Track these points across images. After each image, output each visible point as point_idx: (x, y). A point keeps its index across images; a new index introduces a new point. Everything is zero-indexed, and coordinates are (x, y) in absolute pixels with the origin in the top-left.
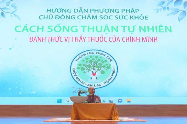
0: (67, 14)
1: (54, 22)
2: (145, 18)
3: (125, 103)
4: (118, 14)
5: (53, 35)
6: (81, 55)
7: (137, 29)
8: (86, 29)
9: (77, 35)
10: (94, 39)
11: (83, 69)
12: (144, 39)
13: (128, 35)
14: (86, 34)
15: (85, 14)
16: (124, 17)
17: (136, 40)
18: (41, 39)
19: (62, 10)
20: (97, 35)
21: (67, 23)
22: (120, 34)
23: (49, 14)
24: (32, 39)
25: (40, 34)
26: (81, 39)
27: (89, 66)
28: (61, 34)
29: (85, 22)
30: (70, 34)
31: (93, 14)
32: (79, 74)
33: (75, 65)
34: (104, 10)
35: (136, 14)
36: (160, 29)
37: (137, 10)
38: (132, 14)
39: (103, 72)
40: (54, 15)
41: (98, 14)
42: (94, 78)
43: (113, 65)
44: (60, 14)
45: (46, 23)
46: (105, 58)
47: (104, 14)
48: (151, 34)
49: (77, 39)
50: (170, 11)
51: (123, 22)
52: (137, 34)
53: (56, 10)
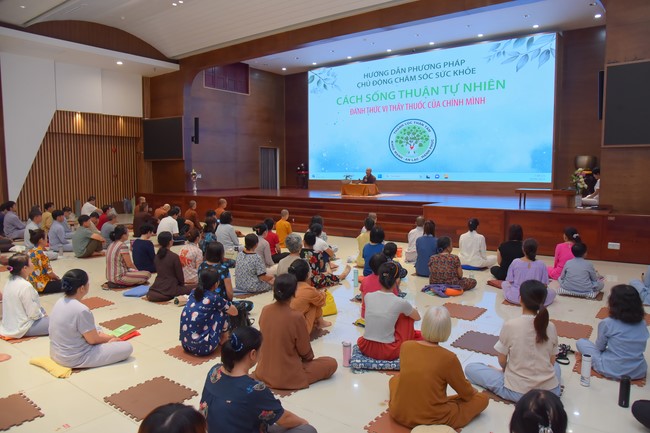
0: (385, 78)
1: (371, 90)
2: (472, 71)
3: (442, 179)
4: (439, 70)
5: (372, 104)
6: (399, 125)
7: (461, 87)
8: (404, 94)
9: (394, 102)
10: (411, 106)
11: (401, 142)
12: (470, 102)
13: (450, 97)
14: (404, 101)
15: (403, 75)
16: (446, 74)
17: (457, 103)
18: (361, 111)
19: (379, 73)
20: (415, 100)
21: (384, 89)
22: (441, 97)
23: (366, 80)
24: (353, 112)
25: (360, 105)
26: (399, 107)
27: (407, 139)
28: (379, 103)
29: (403, 86)
30: (388, 102)
31: (412, 74)
32: (397, 148)
33: (393, 138)
34: (424, 67)
35: (463, 67)
36: (489, 86)
37: (463, 61)
38: (457, 68)
39: (421, 145)
40: (371, 80)
41: (417, 73)
42: (412, 152)
43: (431, 136)
44: (377, 79)
45: (364, 91)
46: (423, 128)
47: (424, 72)
48: (477, 94)
49: (394, 108)
50: (507, 57)
51: (445, 81)
52: (461, 95)
53: (373, 74)
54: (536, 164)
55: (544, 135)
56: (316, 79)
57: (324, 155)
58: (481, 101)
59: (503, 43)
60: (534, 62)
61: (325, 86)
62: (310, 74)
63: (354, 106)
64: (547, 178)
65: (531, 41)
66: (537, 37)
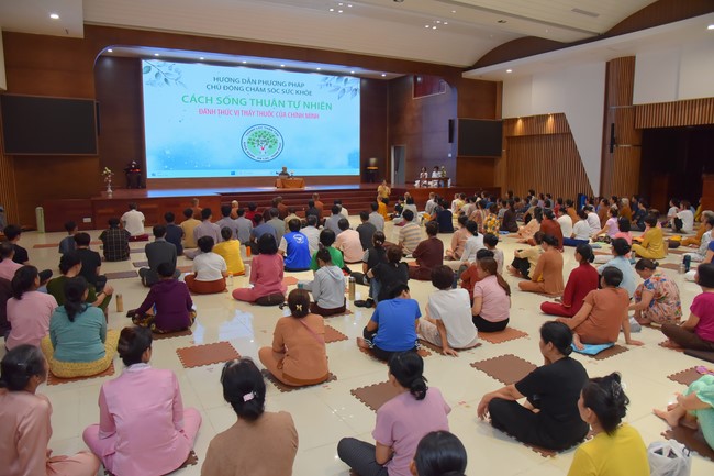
0: (236, 85)
1: (223, 94)
2: (310, 93)
4: (285, 88)
5: (223, 107)
6: (251, 128)
7: (302, 104)
8: (255, 102)
9: (246, 108)
10: (262, 114)
11: (253, 143)
12: (308, 116)
13: (293, 110)
14: (255, 108)
15: (253, 86)
16: (290, 92)
17: (300, 116)
18: (212, 112)
19: (230, 80)
20: (266, 109)
21: (237, 95)
22: (287, 109)
23: (216, 83)
24: (202, 112)
25: (209, 106)
26: (250, 113)
27: (258, 141)
28: (230, 107)
29: (254, 95)
30: (239, 107)
31: (261, 86)
33: (246, 139)
34: (272, 83)
35: (303, 89)
36: (321, 106)
37: (303, 85)
38: (298, 89)
39: (270, 147)
40: (223, 84)
41: (267, 87)
42: (263, 152)
44: (228, 84)
45: (214, 93)
46: (273, 133)
47: (271, 87)
48: (313, 111)
49: (246, 113)
50: (333, 88)
51: (290, 97)
52: (302, 110)
53: (224, 79)
54: (351, 164)
55: (354, 144)
56: (154, 71)
57: (168, 152)
58: (316, 116)
59: (330, 77)
60: (348, 95)
61: (166, 80)
62: (144, 63)
63: (203, 107)
64: (357, 172)
65: (346, 80)
66: (350, 78)
